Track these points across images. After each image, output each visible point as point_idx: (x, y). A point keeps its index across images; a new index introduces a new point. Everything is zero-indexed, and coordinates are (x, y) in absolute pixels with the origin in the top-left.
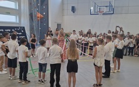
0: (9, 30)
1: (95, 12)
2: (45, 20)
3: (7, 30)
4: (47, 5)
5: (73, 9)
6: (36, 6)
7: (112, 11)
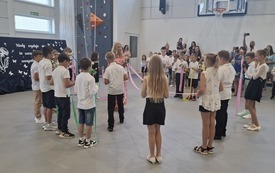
0: (37, 47)
1: (207, 10)
3: (32, 47)
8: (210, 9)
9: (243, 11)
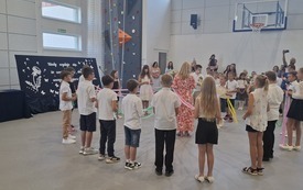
0: (68, 65)
1: (243, 26)
2: (134, 44)
3: (63, 65)
4: (140, 13)
5: (194, 21)
6: (116, 16)
7: (282, 23)
8: (246, 24)
9: (283, 26)
